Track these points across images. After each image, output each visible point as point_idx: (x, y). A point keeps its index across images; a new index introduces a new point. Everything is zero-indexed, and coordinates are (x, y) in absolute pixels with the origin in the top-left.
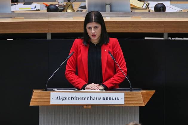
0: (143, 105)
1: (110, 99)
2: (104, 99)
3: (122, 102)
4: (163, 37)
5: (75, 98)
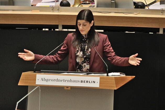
1: (87, 82)
2: (82, 82)
3: (97, 85)
5: (57, 80)
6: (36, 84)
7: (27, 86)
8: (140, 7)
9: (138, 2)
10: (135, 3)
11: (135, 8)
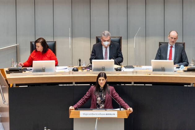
0: (127, 118)
1: (110, 114)
2: (107, 114)
3: (116, 116)
4: (131, 84)
5: (92, 114)
6: (80, 117)
7: (73, 118)
8: (119, 70)
9: (117, 68)
10: (115, 69)
11: (116, 71)
